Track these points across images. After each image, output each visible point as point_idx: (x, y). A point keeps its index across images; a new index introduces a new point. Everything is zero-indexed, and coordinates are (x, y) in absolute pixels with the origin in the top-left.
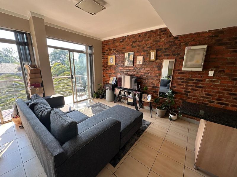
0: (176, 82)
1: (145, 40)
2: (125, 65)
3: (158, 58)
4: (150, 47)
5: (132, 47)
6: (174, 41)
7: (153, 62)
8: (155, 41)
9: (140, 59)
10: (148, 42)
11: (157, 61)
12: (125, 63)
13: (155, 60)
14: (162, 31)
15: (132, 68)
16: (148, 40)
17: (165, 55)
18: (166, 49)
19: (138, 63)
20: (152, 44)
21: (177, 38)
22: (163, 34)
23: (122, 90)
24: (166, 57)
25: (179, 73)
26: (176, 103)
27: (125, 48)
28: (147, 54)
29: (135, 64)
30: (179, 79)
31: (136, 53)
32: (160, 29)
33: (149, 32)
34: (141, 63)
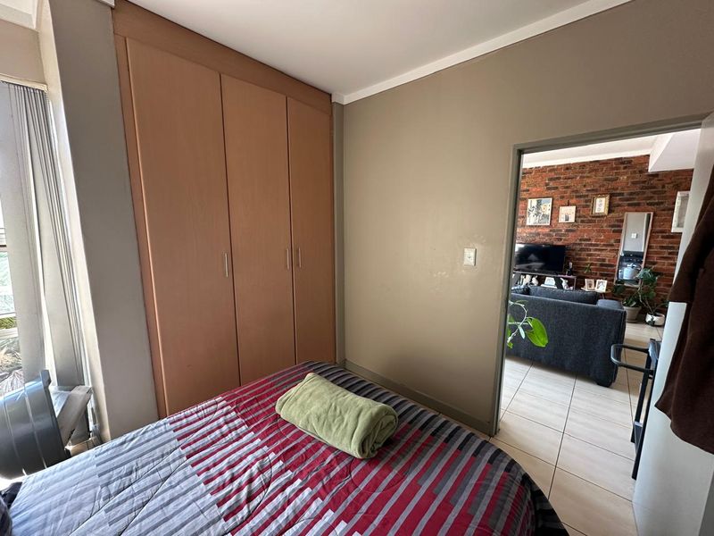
0: (656, 253)
1: (581, 177)
2: (528, 224)
3: (613, 209)
4: (593, 190)
5: (548, 189)
6: (650, 180)
7: (600, 216)
8: (606, 180)
9: (568, 213)
10: (588, 181)
11: (611, 215)
12: (528, 219)
13: (606, 213)
14: (623, 163)
15: (547, 230)
16: (588, 177)
17: (629, 205)
18: (631, 194)
19: (562, 220)
20: (598, 185)
21: (656, 175)
22: (625, 168)
23: (525, 275)
24: (631, 208)
25: (663, 237)
26: (657, 295)
27: (528, 190)
28: (586, 201)
29: (554, 221)
30: (662, 247)
31: (557, 200)
32: (616, 159)
33: (591, 162)
34: (572, 219)
